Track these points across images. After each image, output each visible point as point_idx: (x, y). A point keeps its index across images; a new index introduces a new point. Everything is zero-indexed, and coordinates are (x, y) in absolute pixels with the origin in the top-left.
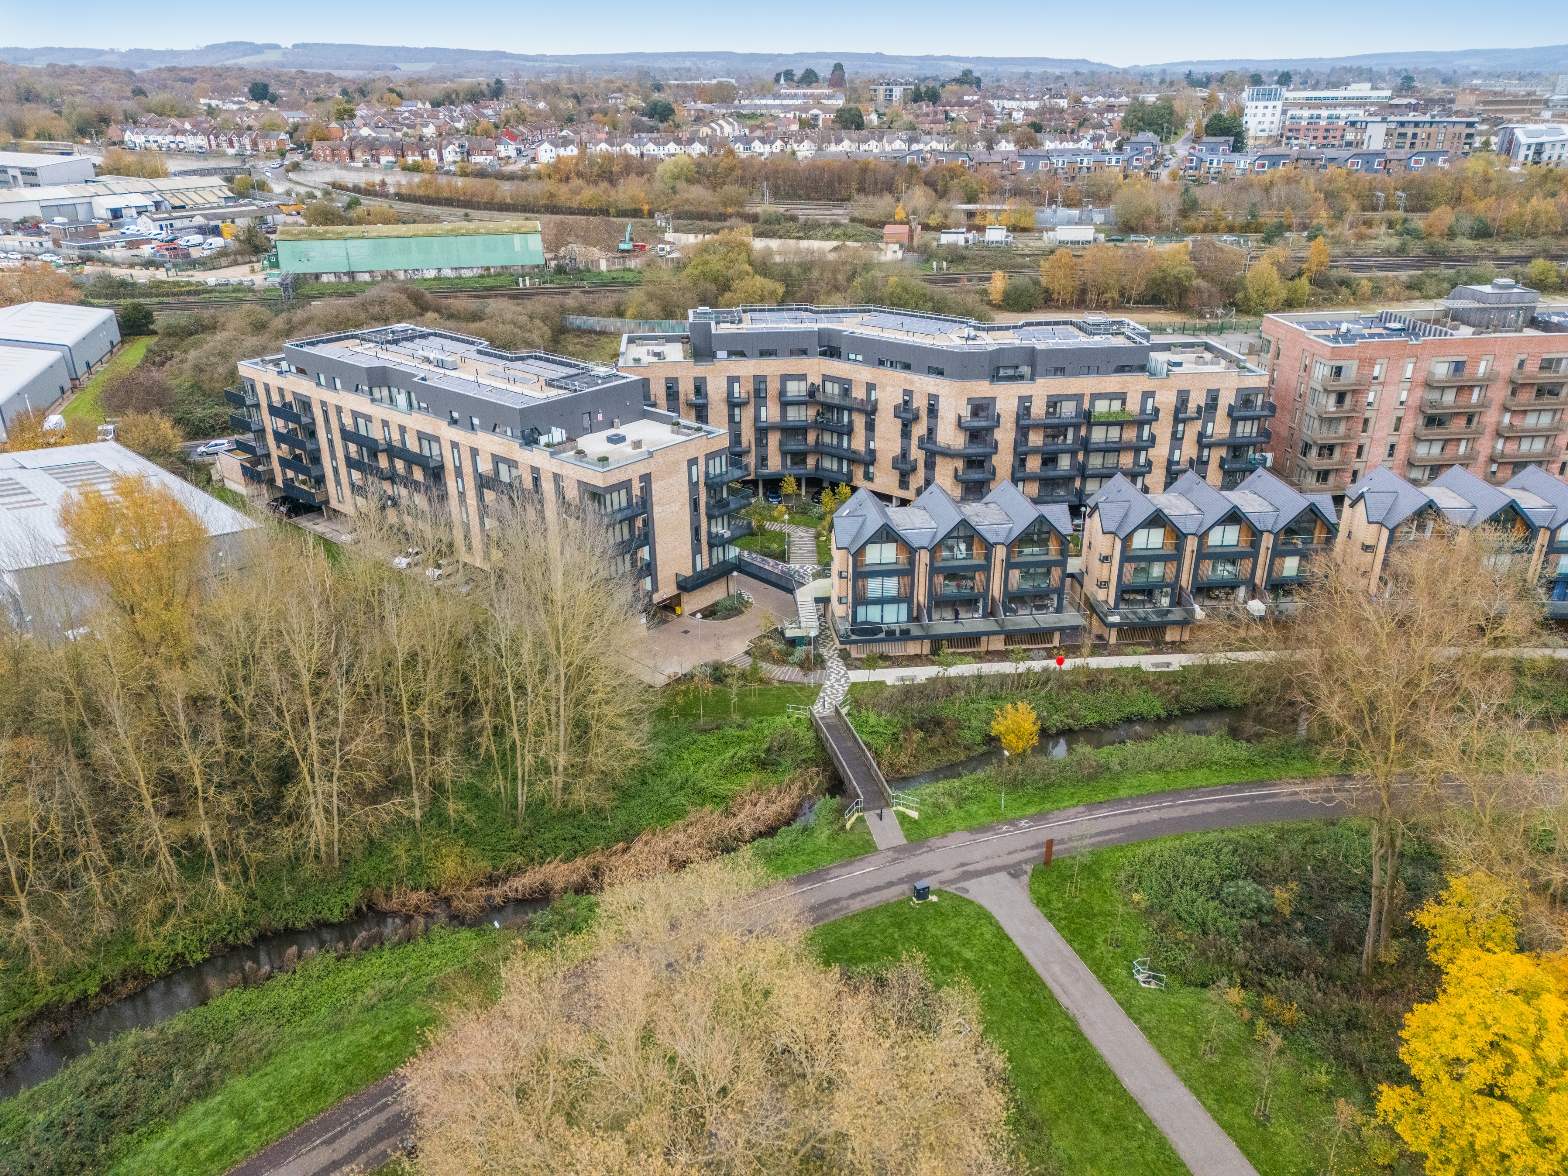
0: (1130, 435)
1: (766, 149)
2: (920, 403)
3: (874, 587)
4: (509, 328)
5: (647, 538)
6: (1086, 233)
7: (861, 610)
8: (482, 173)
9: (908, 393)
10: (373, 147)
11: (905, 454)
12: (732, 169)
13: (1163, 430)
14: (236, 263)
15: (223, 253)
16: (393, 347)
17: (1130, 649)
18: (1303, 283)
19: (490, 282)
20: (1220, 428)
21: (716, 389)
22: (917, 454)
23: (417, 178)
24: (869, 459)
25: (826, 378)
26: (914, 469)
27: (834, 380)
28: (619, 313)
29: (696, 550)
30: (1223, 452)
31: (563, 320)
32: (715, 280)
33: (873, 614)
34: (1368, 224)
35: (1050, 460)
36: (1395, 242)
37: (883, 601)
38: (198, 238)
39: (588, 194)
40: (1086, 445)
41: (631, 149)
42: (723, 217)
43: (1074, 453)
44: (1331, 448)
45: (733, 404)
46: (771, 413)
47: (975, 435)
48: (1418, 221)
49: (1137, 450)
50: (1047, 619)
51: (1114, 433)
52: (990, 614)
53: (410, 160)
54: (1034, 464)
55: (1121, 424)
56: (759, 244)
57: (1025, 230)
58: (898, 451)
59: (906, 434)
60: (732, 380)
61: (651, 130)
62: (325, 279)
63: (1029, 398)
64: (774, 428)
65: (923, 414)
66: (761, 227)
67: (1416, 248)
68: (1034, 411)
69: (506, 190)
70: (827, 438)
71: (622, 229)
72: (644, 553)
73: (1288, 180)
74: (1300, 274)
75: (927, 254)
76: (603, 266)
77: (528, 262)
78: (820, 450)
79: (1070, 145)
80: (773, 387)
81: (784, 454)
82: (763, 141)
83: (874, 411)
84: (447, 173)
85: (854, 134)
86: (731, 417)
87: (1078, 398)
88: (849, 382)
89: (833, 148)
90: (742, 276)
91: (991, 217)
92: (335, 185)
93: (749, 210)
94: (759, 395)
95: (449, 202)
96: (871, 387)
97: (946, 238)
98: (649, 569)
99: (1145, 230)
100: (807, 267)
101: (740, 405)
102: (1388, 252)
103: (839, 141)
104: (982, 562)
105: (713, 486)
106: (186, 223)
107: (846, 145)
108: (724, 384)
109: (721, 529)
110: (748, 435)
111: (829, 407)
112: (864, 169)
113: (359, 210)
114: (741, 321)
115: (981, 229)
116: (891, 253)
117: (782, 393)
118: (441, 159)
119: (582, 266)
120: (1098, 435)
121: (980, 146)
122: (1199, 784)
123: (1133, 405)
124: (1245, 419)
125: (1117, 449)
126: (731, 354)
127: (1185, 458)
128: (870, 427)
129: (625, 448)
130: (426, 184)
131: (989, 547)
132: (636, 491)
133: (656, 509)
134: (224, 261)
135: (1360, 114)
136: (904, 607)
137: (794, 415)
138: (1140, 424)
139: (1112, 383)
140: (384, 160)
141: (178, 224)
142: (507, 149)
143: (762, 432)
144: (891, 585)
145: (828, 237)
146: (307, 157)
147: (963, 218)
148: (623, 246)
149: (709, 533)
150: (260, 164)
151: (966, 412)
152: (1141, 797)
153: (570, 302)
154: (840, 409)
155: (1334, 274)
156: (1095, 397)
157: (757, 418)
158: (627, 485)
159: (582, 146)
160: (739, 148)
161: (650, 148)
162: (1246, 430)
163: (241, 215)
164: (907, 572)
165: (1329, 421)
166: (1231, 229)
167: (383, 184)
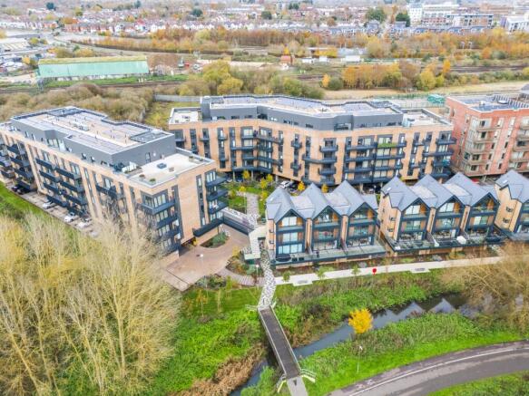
0: (394, 152)
1: (236, 27)
2: (302, 140)
3: (286, 237)
4: (129, 102)
5: (177, 216)
6: (357, 58)
7: (280, 248)
8: (129, 36)
9: (297, 135)
10: (88, 27)
11: (296, 161)
12: (223, 34)
13: (408, 150)
14: (25, 73)
15: (20, 69)
16: (63, 119)
17: (404, 260)
18: (442, 78)
19: (127, 80)
20: (432, 148)
21: (213, 134)
22: (301, 162)
23: (103, 38)
24: (281, 163)
25: (260, 128)
26: (300, 168)
27: (264, 129)
28: (177, 93)
29: (202, 216)
30: (433, 159)
31: (154, 97)
32: (216, 79)
33: (286, 250)
34: (460, 54)
35: (359, 163)
36: (471, 61)
37: (290, 244)
38: (11, 63)
39: (169, 44)
40: (375, 158)
41: (186, 27)
42: (220, 53)
43: (369, 161)
44: (478, 156)
45: (220, 140)
46: (237, 143)
47: (327, 154)
48: (478, 53)
49: (397, 159)
50: (367, 248)
51: (387, 152)
52: (340, 246)
53: (102, 31)
54: (352, 166)
55: (390, 148)
56: (233, 64)
57: (334, 57)
58: (293, 160)
59: (296, 153)
60: (220, 130)
61: (193, 20)
62: (59, 80)
63: (351, 138)
64: (239, 150)
65: (304, 145)
66: (234, 57)
67: (479, 63)
68: (353, 144)
69: (137, 43)
70: (262, 154)
71: (180, 58)
72: (176, 223)
73: (429, 37)
74: (440, 74)
75: (298, 68)
76: (172, 73)
77: (142, 72)
78: (259, 159)
79: (347, 25)
80: (238, 132)
81: (243, 161)
82: (235, 24)
83: (282, 143)
84: (116, 36)
85: (268, 21)
86: (220, 145)
87: (372, 137)
88: (271, 130)
89: (261, 26)
90: (226, 78)
91: (321, 53)
92: (72, 41)
93: (229, 50)
94: (232, 136)
95: (115, 48)
96: (280, 132)
97: (304, 61)
98: (179, 230)
99: (378, 57)
100: (252, 73)
101: (224, 140)
102: (469, 65)
103: (263, 24)
104: (337, 224)
105: (209, 187)
106: (9, 57)
107: (266, 25)
108: (216, 132)
109: (214, 205)
110: (227, 153)
111: (262, 141)
112: (273, 34)
113: (78, 51)
114: (223, 103)
115: (318, 57)
116: (284, 67)
117: (242, 135)
118: (114, 30)
119: (163, 73)
120: (380, 153)
121: (315, 25)
122: (453, 349)
123: (395, 140)
124: (442, 144)
125: (388, 158)
126: (218, 118)
127: (417, 162)
128: (281, 149)
129: (165, 170)
130: (106, 40)
131: (340, 217)
132: (170, 194)
133: (181, 201)
134: (20, 72)
135: (450, 13)
136: (300, 246)
137: (248, 144)
138: (398, 148)
139: (386, 130)
140: (92, 31)
141: (5, 57)
142: (139, 27)
143: (233, 152)
144: (294, 236)
145: (260, 61)
146: (63, 30)
147: (310, 53)
148: (180, 65)
149: (208, 208)
150: (44, 33)
151: (323, 145)
152: (426, 360)
153: (157, 89)
154: (267, 142)
155: (453, 74)
156: (379, 136)
157: (231, 146)
158: (165, 192)
159: (168, 25)
160: (226, 27)
161: (193, 27)
162: (442, 149)
163: (31, 53)
164: (302, 231)
165: (478, 145)
166: (410, 56)
167: (90, 40)
